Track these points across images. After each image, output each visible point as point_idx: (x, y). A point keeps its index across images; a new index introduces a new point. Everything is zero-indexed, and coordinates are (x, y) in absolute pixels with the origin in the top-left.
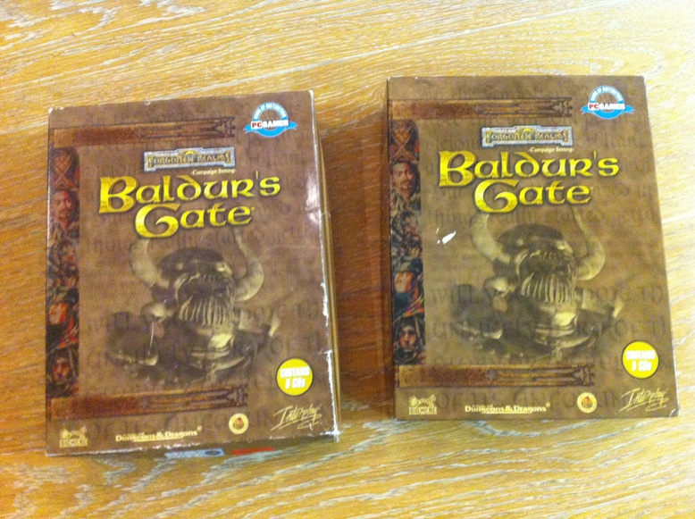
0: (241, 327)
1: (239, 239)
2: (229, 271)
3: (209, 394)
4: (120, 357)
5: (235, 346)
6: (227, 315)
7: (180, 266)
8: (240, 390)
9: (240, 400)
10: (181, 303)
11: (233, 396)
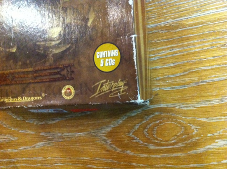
3: (49, 71)
8: (69, 68)
9: (69, 76)
11: (64, 72)
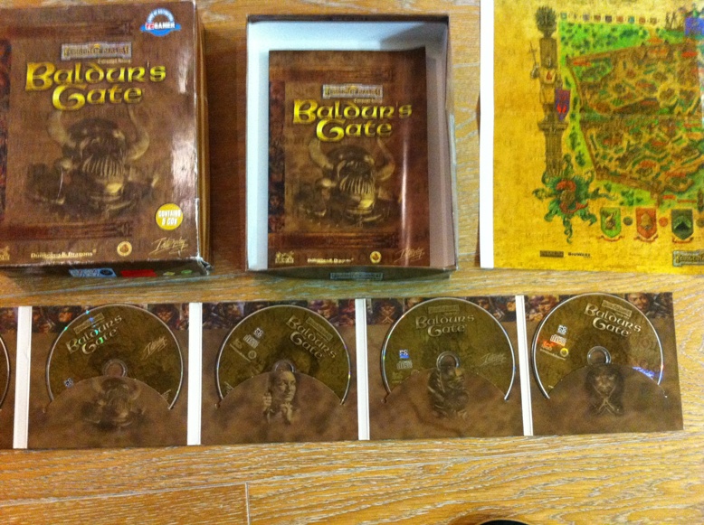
0: (130, 179)
1: (131, 113)
2: (123, 137)
3: (103, 227)
4: (37, 197)
5: (124, 193)
6: (120, 169)
7: (85, 132)
8: (127, 225)
9: (127, 233)
10: (85, 159)
11: (121, 229)
